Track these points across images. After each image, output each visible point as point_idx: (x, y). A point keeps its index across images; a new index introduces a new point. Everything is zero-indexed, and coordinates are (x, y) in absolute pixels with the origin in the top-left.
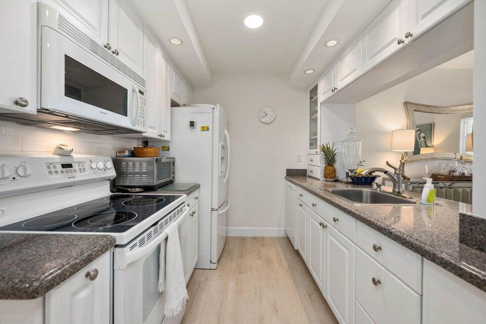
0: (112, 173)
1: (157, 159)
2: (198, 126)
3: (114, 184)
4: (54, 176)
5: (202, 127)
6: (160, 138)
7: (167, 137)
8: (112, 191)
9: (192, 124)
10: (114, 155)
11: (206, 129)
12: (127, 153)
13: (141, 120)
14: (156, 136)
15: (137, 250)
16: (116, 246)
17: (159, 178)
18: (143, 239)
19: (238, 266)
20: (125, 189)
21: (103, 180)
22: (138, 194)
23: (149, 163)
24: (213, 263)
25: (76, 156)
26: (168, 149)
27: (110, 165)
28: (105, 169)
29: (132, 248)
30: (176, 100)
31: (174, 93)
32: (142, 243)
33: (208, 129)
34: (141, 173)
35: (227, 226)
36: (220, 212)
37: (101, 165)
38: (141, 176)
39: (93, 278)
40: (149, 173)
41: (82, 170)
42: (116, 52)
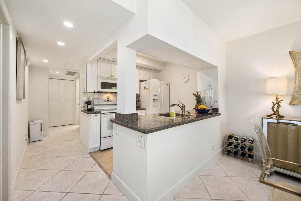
2: (146, 88)
4: (105, 103)
9: (144, 88)
16: (102, 113)
25: (110, 99)
26: (140, 96)
30: (143, 79)
31: (142, 77)
33: (148, 89)
41: (111, 102)
42: (113, 76)
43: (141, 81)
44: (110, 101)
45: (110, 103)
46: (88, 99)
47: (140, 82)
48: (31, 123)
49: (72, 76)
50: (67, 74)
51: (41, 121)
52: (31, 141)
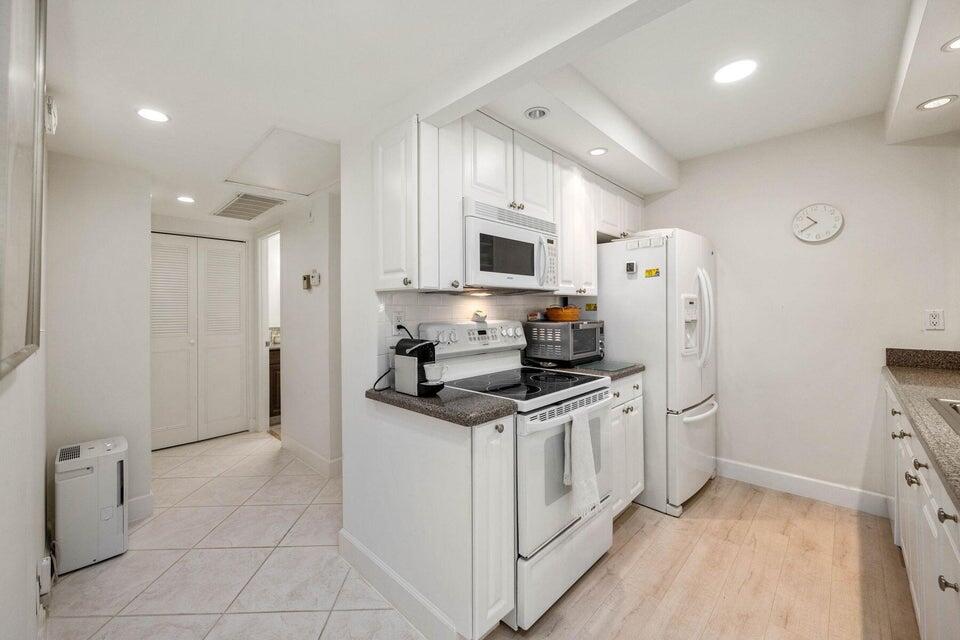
0: (522, 342)
1: (573, 325)
2: (641, 271)
3: (526, 355)
4: (473, 343)
5: (647, 271)
6: (579, 294)
7: (591, 290)
8: (523, 364)
9: (630, 268)
10: (524, 319)
11: (654, 273)
12: (539, 317)
13: (551, 275)
14: (574, 293)
15: (537, 422)
16: (519, 413)
17: (576, 350)
18: (544, 415)
19: (726, 528)
20: (537, 361)
21: (514, 349)
22: (549, 369)
23: (564, 330)
24: (671, 505)
25: (489, 322)
26: (595, 308)
27: (520, 331)
28: (516, 336)
29: (532, 419)
30: (607, 230)
31: (604, 221)
32: (543, 418)
33: (657, 273)
34: (554, 343)
35: (716, 455)
36: (686, 419)
37: (511, 332)
38: (554, 347)
39: (501, 431)
40: (564, 344)
41: (494, 337)
42: (521, 207)
43: (603, 239)
44: (488, 332)
45: (493, 344)
46: (400, 327)
47: (599, 242)
48: (62, 466)
49: (245, 223)
50: (227, 212)
51: (121, 449)
52: (61, 569)
